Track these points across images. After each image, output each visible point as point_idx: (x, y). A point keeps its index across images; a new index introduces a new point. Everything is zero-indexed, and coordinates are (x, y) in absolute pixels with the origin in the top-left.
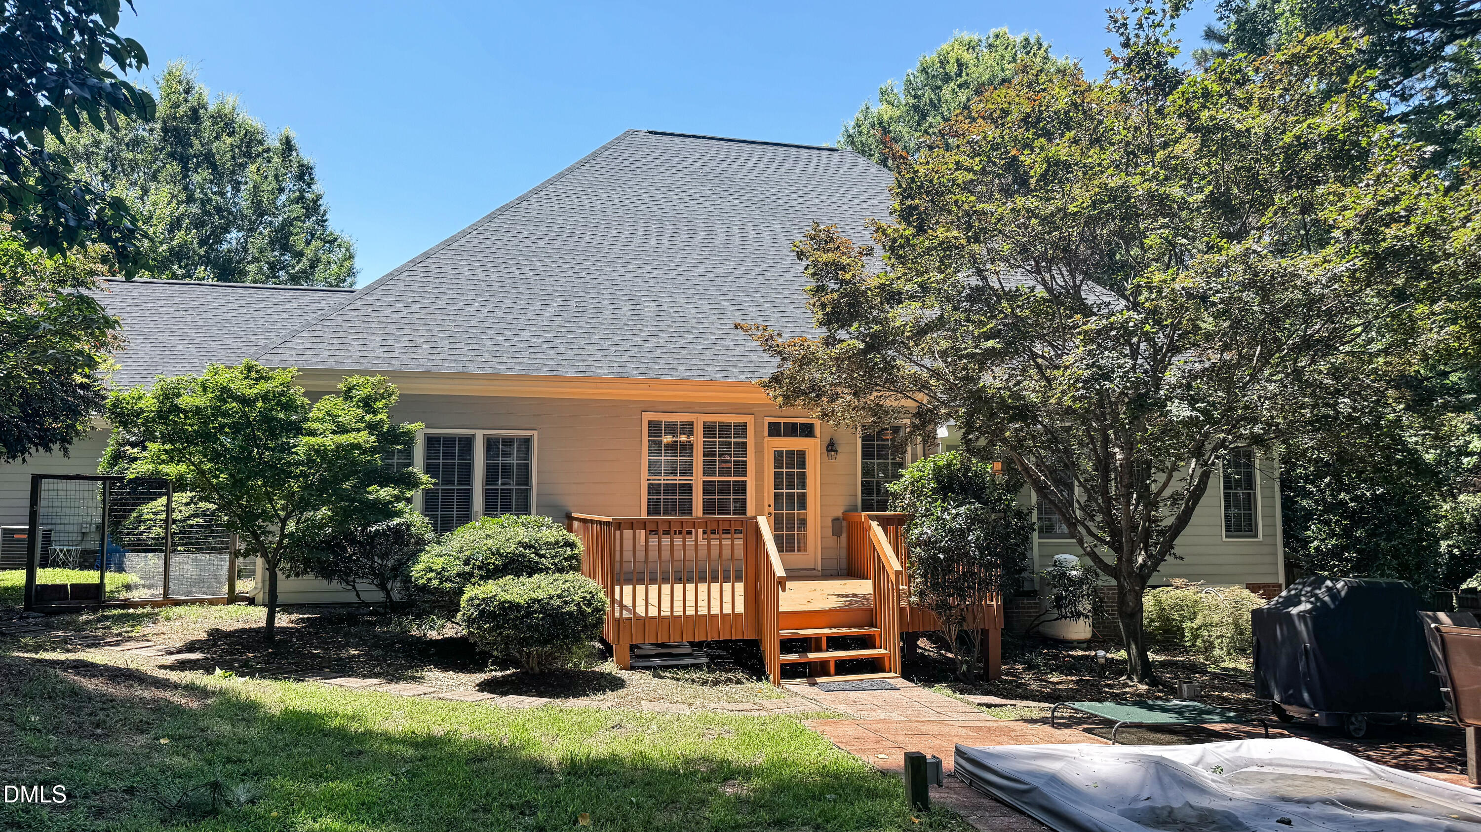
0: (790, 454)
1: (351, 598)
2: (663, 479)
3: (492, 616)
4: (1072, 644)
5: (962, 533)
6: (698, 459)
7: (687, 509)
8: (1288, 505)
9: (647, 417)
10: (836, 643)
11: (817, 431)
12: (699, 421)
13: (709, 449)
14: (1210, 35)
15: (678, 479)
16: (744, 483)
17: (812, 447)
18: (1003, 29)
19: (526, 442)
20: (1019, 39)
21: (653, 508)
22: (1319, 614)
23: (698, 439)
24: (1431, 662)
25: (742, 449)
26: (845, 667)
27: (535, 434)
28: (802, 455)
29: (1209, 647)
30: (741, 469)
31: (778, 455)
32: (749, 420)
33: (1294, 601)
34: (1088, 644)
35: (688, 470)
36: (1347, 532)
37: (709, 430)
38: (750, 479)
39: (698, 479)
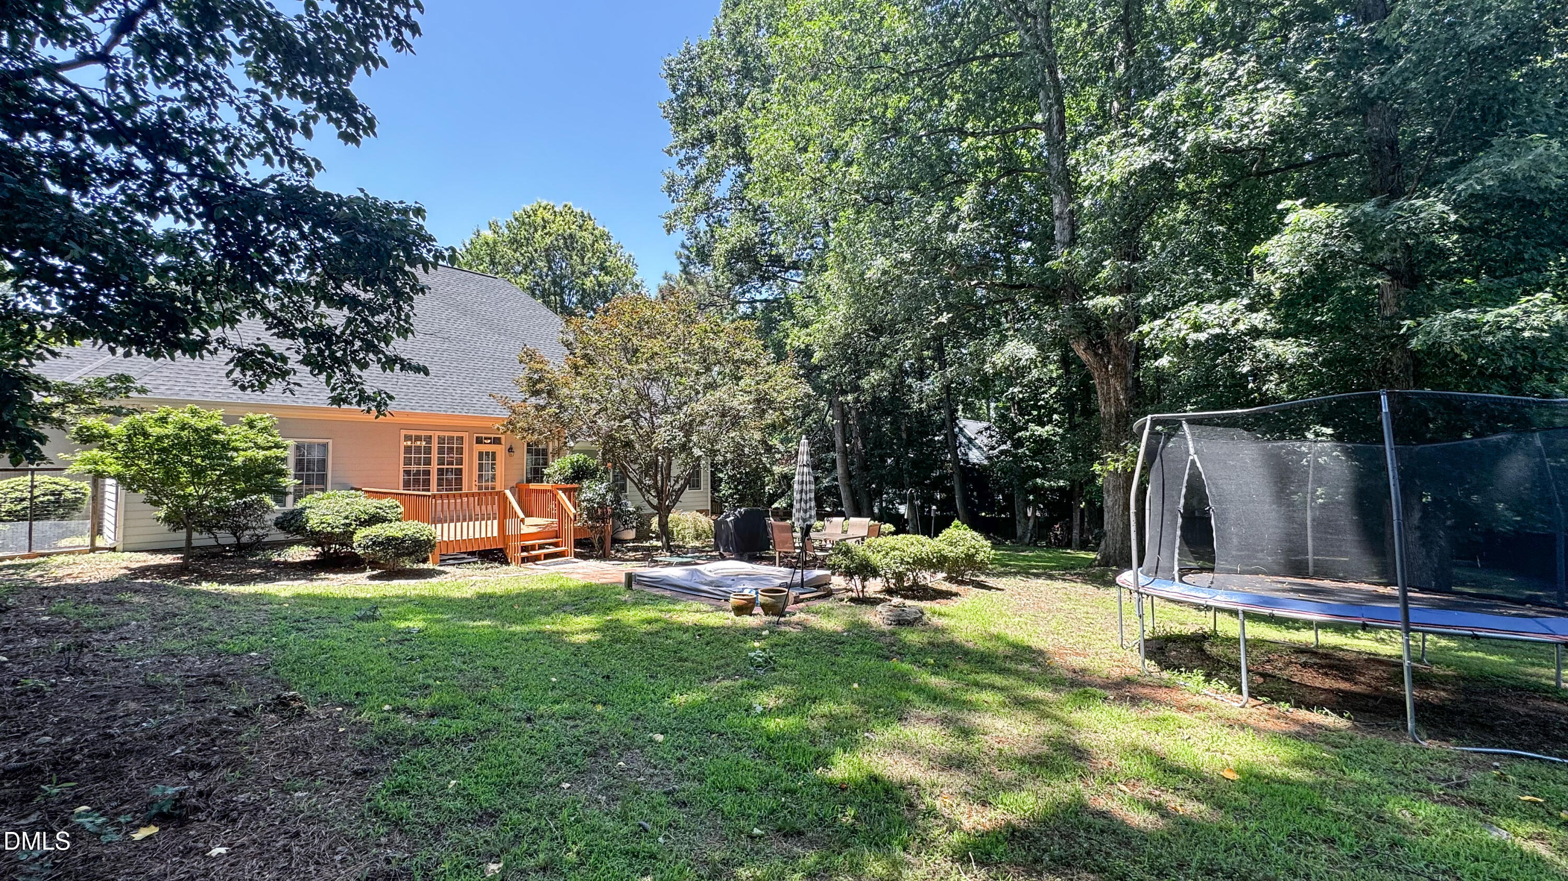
0: (487, 453)
1: (212, 542)
2: (414, 468)
3: (381, 543)
4: (627, 541)
5: (605, 495)
6: (435, 456)
7: (427, 483)
8: (713, 474)
9: (403, 432)
10: (541, 547)
11: (503, 441)
12: (435, 435)
13: (441, 450)
14: (683, 246)
15: (422, 467)
16: (461, 470)
17: (500, 450)
18: (570, 204)
19: (325, 446)
20: (579, 210)
21: (407, 484)
22: (736, 521)
23: (435, 446)
24: (768, 534)
25: (460, 451)
26: (547, 556)
27: (330, 441)
28: (494, 454)
29: (684, 537)
30: (460, 462)
31: (481, 454)
32: (465, 435)
33: (728, 516)
34: (633, 541)
35: (428, 462)
36: (736, 487)
37: (441, 440)
38: (465, 467)
39: (434, 467)
